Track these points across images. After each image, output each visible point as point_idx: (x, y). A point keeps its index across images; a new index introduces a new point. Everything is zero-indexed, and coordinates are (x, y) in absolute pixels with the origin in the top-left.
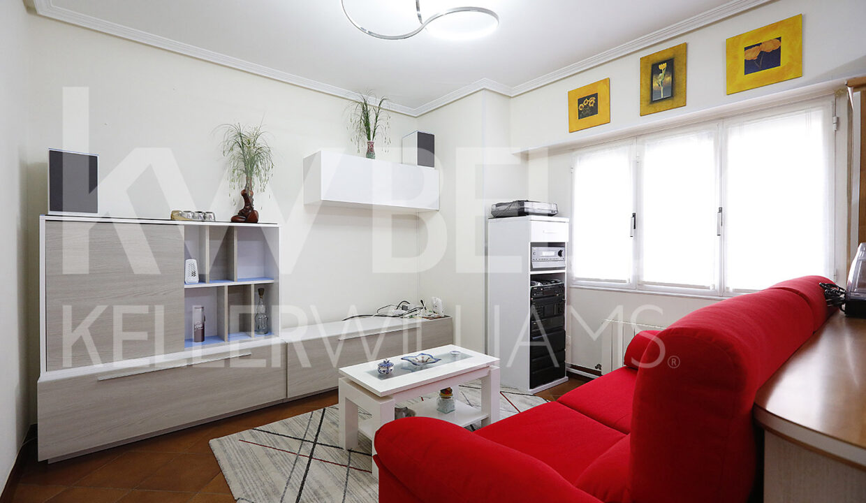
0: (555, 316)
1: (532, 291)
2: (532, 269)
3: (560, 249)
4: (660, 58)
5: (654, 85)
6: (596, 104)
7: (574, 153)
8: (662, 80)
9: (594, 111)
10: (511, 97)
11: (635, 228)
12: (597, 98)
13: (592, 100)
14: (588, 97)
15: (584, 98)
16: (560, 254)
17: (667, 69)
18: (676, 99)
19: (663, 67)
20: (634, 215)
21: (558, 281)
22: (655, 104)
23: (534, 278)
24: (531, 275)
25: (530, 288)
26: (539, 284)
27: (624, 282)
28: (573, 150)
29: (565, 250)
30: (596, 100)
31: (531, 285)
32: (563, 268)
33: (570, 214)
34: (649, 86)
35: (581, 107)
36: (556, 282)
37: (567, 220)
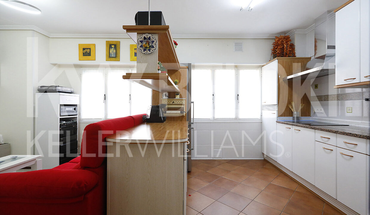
0: (73, 135)
1: (61, 125)
2: (60, 116)
3: (75, 107)
4: (112, 43)
5: (110, 51)
6: (90, 52)
7: (82, 69)
8: (112, 51)
9: (89, 54)
10: (49, 37)
11: (105, 99)
12: (90, 50)
13: (89, 50)
14: (87, 49)
15: (85, 49)
16: (75, 109)
17: (114, 47)
18: (117, 58)
19: (113, 46)
20: (105, 95)
21: (74, 120)
22: (111, 58)
23: (61, 120)
24: (60, 118)
25: (59, 124)
26: (64, 122)
27: (101, 119)
28: (81, 67)
29: (78, 108)
30: (90, 51)
31: (60, 123)
32: (77, 115)
33: (79, 93)
34: (109, 52)
35: (84, 52)
36: (73, 121)
37: (78, 95)
